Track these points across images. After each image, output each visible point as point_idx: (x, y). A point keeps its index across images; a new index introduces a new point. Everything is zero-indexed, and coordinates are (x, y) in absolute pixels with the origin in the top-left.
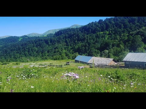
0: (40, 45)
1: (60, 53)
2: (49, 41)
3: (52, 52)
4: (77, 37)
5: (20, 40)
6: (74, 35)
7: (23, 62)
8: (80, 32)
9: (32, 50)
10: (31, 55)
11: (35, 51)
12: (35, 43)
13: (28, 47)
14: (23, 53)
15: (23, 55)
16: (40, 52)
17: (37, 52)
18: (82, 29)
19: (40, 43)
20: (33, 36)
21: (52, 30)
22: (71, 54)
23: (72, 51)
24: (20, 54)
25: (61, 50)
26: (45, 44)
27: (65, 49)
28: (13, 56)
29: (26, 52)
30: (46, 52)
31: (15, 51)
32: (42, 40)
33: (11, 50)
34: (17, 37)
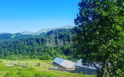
0: (31, 43)
1: (49, 52)
2: (40, 40)
3: (41, 52)
4: (67, 38)
5: (13, 37)
6: (65, 36)
7: (11, 60)
8: (71, 33)
9: (22, 48)
10: (21, 53)
11: (25, 49)
12: (27, 41)
13: (19, 45)
14: (14, 50)
15: (13, 53)
16: (30, 50)
17: (27, 51)
18: (73, 30)
19: (31, 42)
20: (26, 34)
21: (46, 29)
22: (60, 54)
23: (61, 52)
24: (11, 51)
25: (51, 50)
26: (36, 42)
27: (55, 49)
28: (3, 53)
29: (17, 50)
30: (36, 51)
31: (6, 48)
32: (33, 39)
33: (3, 47)
34: (10, 34)
